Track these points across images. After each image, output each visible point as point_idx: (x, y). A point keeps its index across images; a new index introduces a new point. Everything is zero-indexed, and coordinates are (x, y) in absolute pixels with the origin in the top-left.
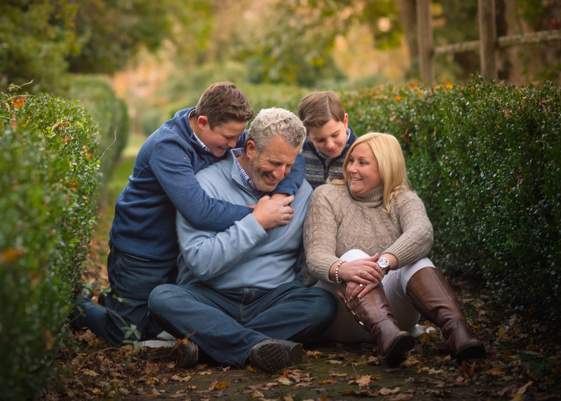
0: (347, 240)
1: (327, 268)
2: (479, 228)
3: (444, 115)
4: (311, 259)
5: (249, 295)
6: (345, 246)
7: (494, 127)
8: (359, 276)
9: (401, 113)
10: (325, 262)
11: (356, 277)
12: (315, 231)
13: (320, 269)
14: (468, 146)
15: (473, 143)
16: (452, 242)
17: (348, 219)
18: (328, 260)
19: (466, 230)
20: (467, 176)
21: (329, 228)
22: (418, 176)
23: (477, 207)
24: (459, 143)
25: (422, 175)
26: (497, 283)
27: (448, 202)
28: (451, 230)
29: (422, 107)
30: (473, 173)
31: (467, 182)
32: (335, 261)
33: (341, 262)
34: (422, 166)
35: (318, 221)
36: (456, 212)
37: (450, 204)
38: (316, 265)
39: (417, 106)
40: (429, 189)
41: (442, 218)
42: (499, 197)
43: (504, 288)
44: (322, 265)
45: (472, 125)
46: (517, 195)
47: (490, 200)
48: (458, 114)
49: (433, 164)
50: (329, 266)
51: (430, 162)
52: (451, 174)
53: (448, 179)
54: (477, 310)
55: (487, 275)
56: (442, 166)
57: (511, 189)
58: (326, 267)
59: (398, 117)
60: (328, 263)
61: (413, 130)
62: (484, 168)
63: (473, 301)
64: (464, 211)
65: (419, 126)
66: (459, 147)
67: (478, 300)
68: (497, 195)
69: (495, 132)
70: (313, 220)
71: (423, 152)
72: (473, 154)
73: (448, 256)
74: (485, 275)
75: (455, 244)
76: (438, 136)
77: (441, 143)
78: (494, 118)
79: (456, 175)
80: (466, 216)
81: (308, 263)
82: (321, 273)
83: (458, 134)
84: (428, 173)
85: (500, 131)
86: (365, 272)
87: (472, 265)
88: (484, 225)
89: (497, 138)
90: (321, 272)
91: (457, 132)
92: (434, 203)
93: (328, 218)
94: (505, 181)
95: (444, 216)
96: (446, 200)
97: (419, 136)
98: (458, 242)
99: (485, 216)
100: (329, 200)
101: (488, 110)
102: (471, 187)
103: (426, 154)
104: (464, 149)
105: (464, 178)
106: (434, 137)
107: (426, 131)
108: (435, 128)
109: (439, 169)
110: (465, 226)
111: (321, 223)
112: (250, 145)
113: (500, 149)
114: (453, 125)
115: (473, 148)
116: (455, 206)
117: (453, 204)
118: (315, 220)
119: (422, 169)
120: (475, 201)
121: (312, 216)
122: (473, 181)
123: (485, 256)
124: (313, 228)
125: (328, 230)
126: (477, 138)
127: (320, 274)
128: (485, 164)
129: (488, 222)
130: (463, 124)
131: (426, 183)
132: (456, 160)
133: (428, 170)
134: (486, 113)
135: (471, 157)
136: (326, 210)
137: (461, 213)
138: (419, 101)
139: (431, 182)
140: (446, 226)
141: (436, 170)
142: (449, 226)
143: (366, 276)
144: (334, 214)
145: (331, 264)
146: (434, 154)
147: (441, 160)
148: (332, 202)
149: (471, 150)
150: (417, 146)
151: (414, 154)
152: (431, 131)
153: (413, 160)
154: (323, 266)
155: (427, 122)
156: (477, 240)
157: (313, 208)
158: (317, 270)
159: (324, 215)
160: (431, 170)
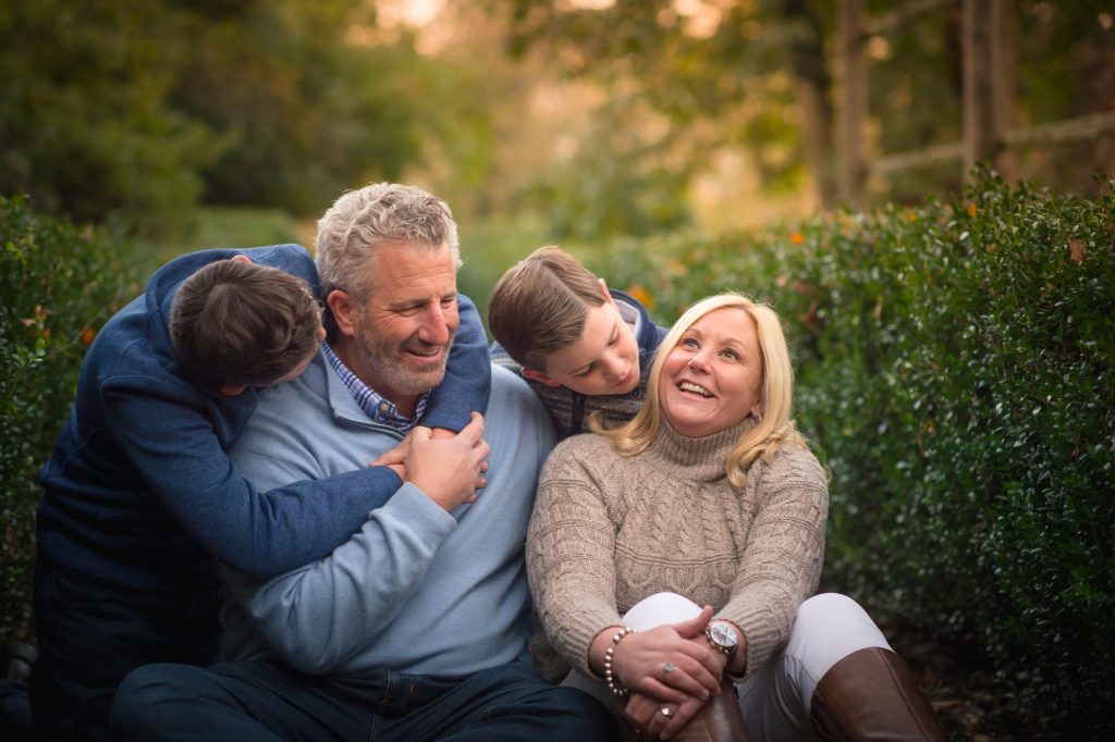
0: (631, 570)
1: (584, 639)
2: (984, 539)
3: (904, 265)
4: (555, 604)
5: (397, 692)
6: (628, 587)
7: (1039, 288)
8: (658, 679)
9: (802, 267)
10: (584, 622)
11: (650, 681)
12: (559, 542)
13: (569, 635)
14: (965, 336)
15: (977, 330)
16: (910, 563)
17: (638, 519)
18: (592, 618)
19: (948, 538)
20: (956, 410)
21: (596, 535)
22: (835, 408)
23: (982, 487)
24: (938, 330)
25: (844, 405)
26: (1022, 676)
27: (904, 470)
28: (907, 535)
29: (850, 253)
30: (976, 403)
31: (957, 425)
32: (610, 623)
33: (622, 632)
34: (846, 386)
35: (568, 517)
36: (924, 495)
37: (908, 474)
38: (562, 624)
39: (840, 250)
40: (860, 437)
41: (888, 506)
42: (1046, 468)
43: (1037, 685)
44: (576, 626)
45: (975, 286)
46: (1107, 466)
47: (1017, 473)
48: (940, 263)
49: (871, 382)
50: (591, 634)
51: (865, 376)
52: (917, 405)
53: (910, 417)
54: (968, 734)
55: (993, 650)
56: (895, 386)
57: (1089, 448)
58: (585, 635)
59: (795, 277)
60: (589, 624)
61: (827, 304)
62: (1008, 392)
63: (955, 706)
64: (947, 494)
65: (842, 294)
66: (938, 341)
67: (968, 703)
68: (1039, 460)
69: (1042, 300)
70: (552, 517)
71: (850, 355)
72: (975, 357)
73: (898, 593)
74: (989, 648)
75: (918, 570)
76: (886, 317)
77: (894, 333)
78: (1038, 267)
79: (930, 407)
80: (950, 507)
81: (547, 613)
82: (570, 647)
83: (938, 309)
84: (860, 401)
85: (1056, 298)
86: (677, 669)
87: (956, 623)
88: (1000, 533)
89: (1048, 314)
90: (570, 644)
91: (936, 304)
92: (870, 470)
93: (592, 511)
94: (1072, 428)
95: (894, 502)
96: (900, 465)
97: (840, 316)
98: (925, 563)
99: (1005, 512)
100: (591, 469)
101: (1023, 246)
102: (967, 438)
103: (857, 356)
104: (952, 348)
105: (950, 415)
106: (875, 320)
107: (856, 304)
108: (880, 299)
109: (886, 393)
110: (944, 528)
111: (574, 522)
112: (338, 305)
113: (1055, 343)
114: (925, 287)
115: (978, 344)
116: (921, 479)
117: (918, 474)
118: (558, 517)
119: (846, 392)
120: (974, 474)
121: (550, 509)
122: (972, 424)
123: (993, 605)
124: (555, 536)
125: (594, 539)
126: (992, 316)
127: (566, 650)
128: (1009, 382)
129: (1009, 528)
130: (950, 285)
131: (853, 425)
132: (929, 372)
133: (859, 394)
134: (1020, 253)
135: (970, 364)
136: (586, 492)
137: (939, 496)
138: (843, 238)
139: (865, 422)
140: (896, 525)
141: (877, 396)
142: (903, 525)
143: (677, 679)
144: (605, 504)
145: (597, 630)
146: (875, 359)
147: (889, 371)
148: (598, 475)
149: (971, 348)
150: (834, 339)
151: (829, 357)
152: (869, 305)
153: (825, 371)
154: (577, 631)
155: (859, 286)
156: (976, 566)
157: (550, 489)
158: (562, 636)
159: (582, 503)
160: (867, 395)
